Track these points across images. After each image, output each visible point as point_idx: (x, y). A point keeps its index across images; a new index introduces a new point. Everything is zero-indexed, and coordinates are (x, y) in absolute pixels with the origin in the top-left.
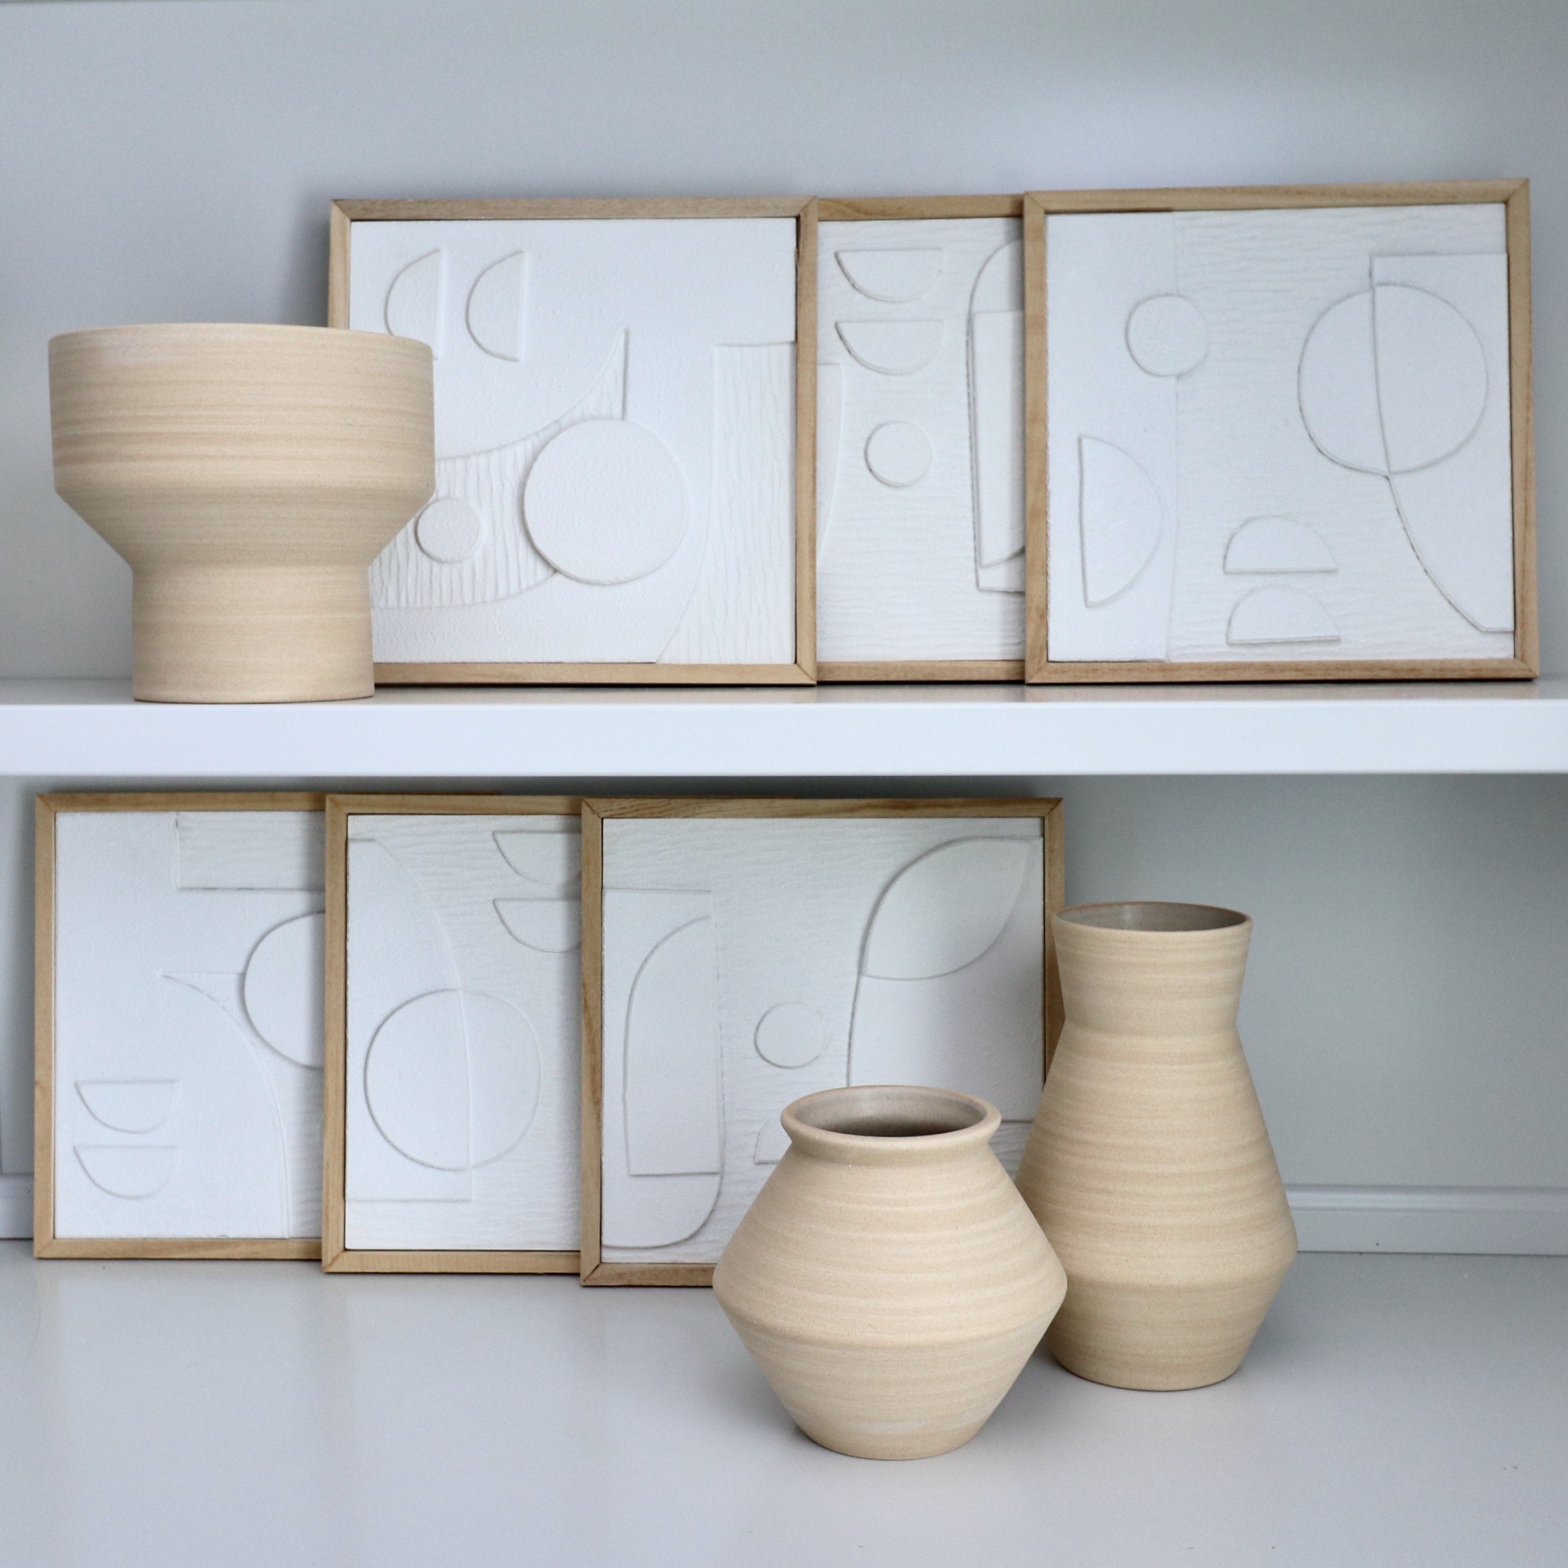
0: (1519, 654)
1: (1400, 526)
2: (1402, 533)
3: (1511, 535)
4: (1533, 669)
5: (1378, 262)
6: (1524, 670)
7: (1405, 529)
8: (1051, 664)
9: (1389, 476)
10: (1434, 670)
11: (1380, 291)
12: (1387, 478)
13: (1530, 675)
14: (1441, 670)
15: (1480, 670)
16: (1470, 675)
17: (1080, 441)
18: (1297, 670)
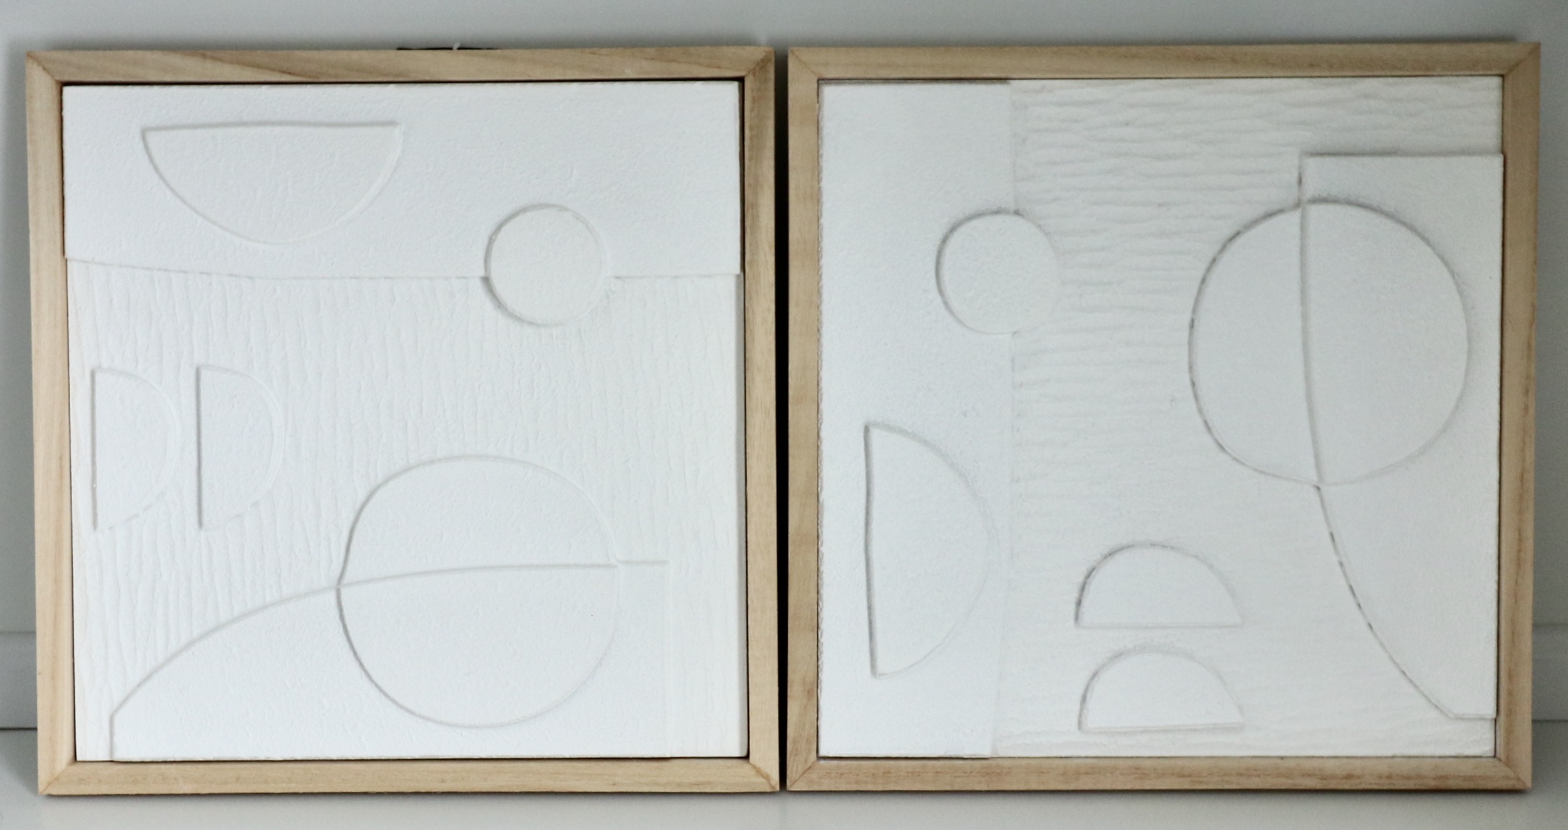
0: (1501, 753)
1: (1335, 559)
2: (1338, 569)
3: (1496, 577)
4: (1522, 778)
5: (1312, 163)
6: (1507, 778)
7: (1341, 564)
8: (822, 762)
9: (1320, 486)
10: (1380, 777)
11: (1314, 211)
12: (1318, 488)
13: (1518, 786)
14: (1389, 777)
15: (1446, 777)
16: (1432, 784)
17: (867, 430)
18: (1181, 776)
